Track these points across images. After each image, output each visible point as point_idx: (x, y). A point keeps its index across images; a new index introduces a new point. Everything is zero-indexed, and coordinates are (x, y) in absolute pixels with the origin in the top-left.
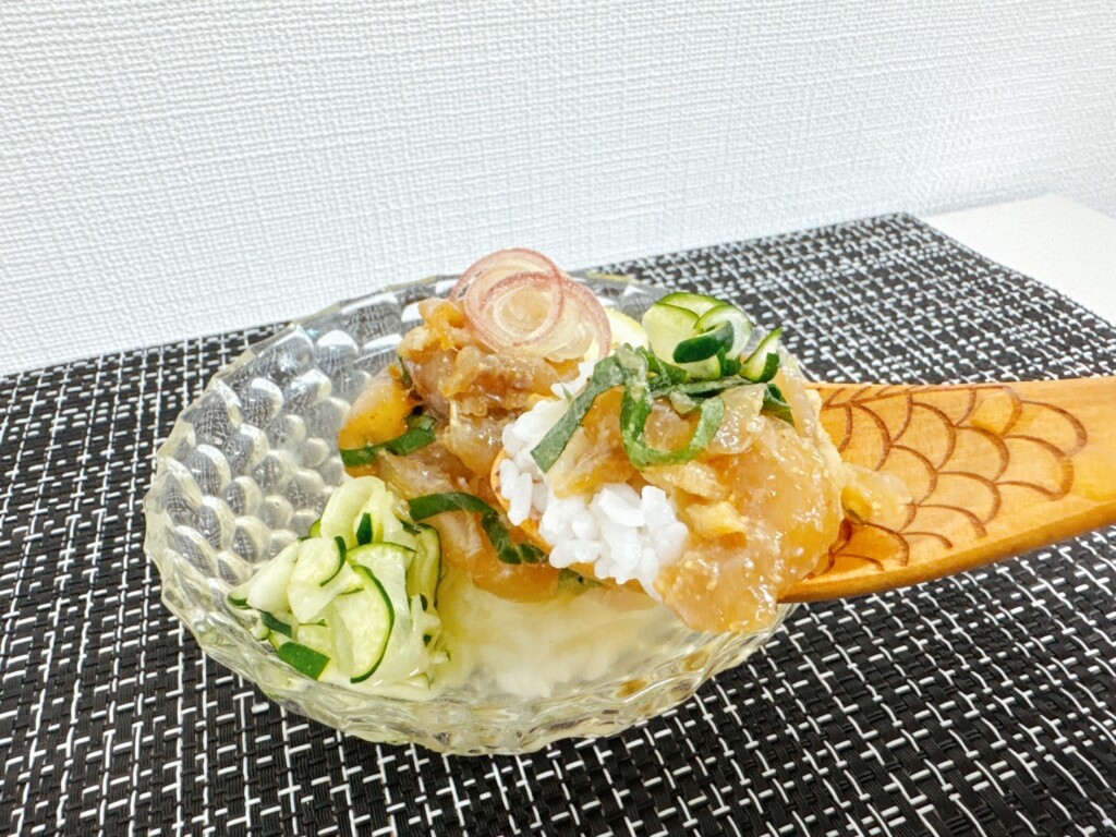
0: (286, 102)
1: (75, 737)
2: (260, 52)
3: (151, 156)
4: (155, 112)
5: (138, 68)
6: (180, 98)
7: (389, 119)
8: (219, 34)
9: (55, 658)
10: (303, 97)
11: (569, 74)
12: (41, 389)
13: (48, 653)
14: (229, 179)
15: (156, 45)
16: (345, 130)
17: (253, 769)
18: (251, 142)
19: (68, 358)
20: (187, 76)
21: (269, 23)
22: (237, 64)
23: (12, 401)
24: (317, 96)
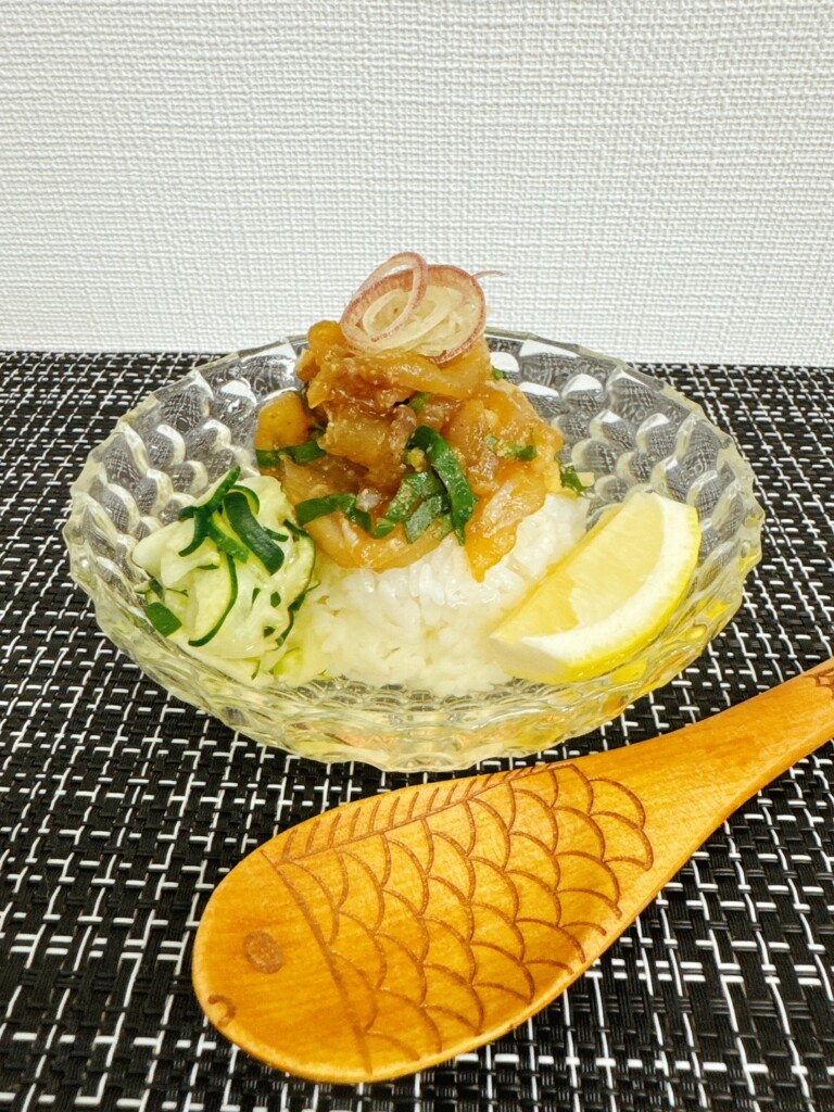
0: (359, 140)
1: (17, 644)
2: (342, 86)
3: (232, 175)
4: (241, 133)
5: (233, 90)
6: (265, 123)
7: (453, 170)
8: (308, 64)
9: (29, 580)
10: (375, 137)
11: (650, 148)
12: (108, 369)
13: (26, 574)
14: (295, 208)
15: (251, 69)
16: (409, 176)
17: (133, 713)
18: (321, 175)
19: (138, 348)
20: (273, 103)
21: (355, 59)
22: (320, 96)
23: (83, 374)
24: (389, 138)
